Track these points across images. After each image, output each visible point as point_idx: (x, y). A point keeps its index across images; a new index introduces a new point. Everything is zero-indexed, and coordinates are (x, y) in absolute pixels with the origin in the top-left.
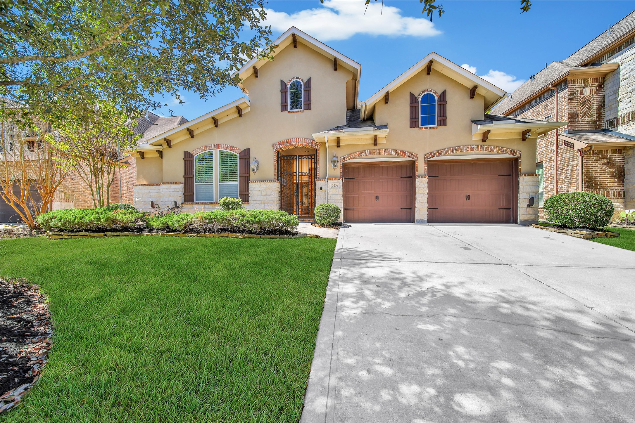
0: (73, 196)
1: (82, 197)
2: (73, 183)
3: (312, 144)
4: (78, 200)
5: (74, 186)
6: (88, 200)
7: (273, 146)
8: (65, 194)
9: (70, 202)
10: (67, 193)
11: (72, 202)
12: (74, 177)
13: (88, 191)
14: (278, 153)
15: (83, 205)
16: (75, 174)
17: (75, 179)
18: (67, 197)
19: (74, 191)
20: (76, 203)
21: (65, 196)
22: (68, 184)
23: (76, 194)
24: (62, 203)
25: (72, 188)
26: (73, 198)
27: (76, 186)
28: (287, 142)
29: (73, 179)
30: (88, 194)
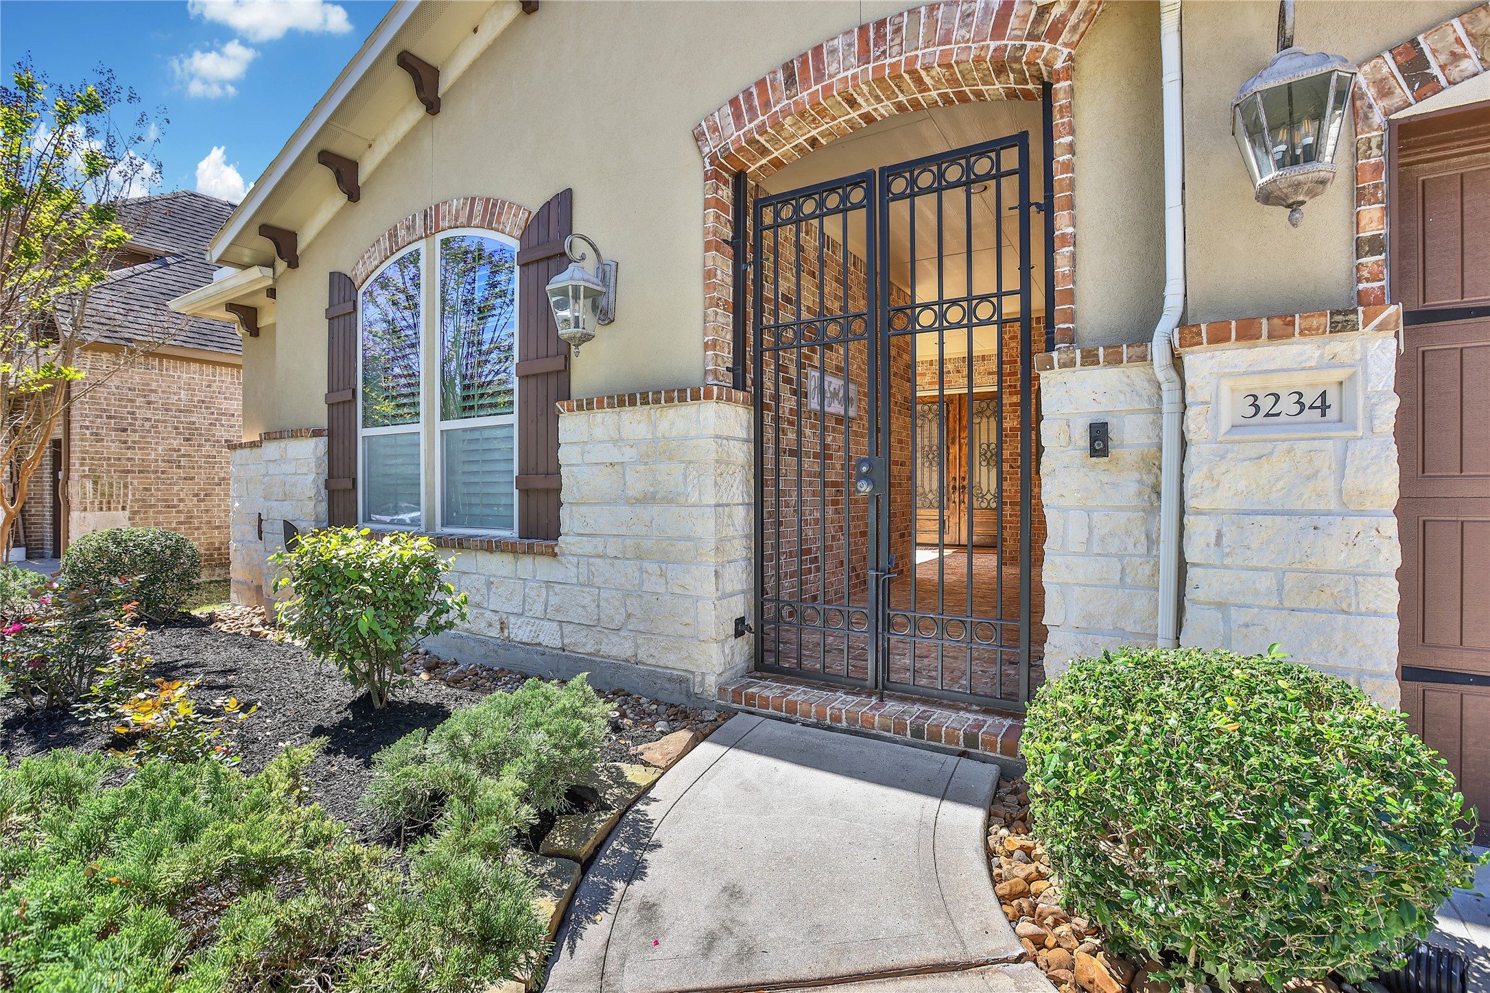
0: (126, 487)
1: (158, 490)
2: (125, 442)
3: (999, 29)
4: (144, 501)
5: (129, 454)
6: (181, 500)
7: (698, 137)
8: (95, 483)
9: (116, 509)
10: (105, 480)
11: (124, 508)
12: (131, 424)
13: (179, 467)
14: (739, 179)
15: (161, 518)
16: (133, 413)
17: (135, 431)
18: (103, 494)
19: (128, 472)
20: (135, 513)
21: (95, 490)
22: (108, 448)
23: (135, 482)
24: (88, 514)
25: (124, 462)
26: (126, 495)
27: (138, 455)
28: (790, 80)
29: (125, 430)
30: (180, 478)
